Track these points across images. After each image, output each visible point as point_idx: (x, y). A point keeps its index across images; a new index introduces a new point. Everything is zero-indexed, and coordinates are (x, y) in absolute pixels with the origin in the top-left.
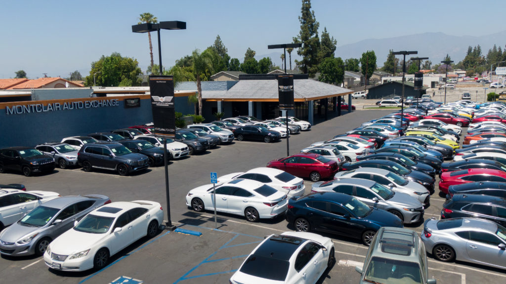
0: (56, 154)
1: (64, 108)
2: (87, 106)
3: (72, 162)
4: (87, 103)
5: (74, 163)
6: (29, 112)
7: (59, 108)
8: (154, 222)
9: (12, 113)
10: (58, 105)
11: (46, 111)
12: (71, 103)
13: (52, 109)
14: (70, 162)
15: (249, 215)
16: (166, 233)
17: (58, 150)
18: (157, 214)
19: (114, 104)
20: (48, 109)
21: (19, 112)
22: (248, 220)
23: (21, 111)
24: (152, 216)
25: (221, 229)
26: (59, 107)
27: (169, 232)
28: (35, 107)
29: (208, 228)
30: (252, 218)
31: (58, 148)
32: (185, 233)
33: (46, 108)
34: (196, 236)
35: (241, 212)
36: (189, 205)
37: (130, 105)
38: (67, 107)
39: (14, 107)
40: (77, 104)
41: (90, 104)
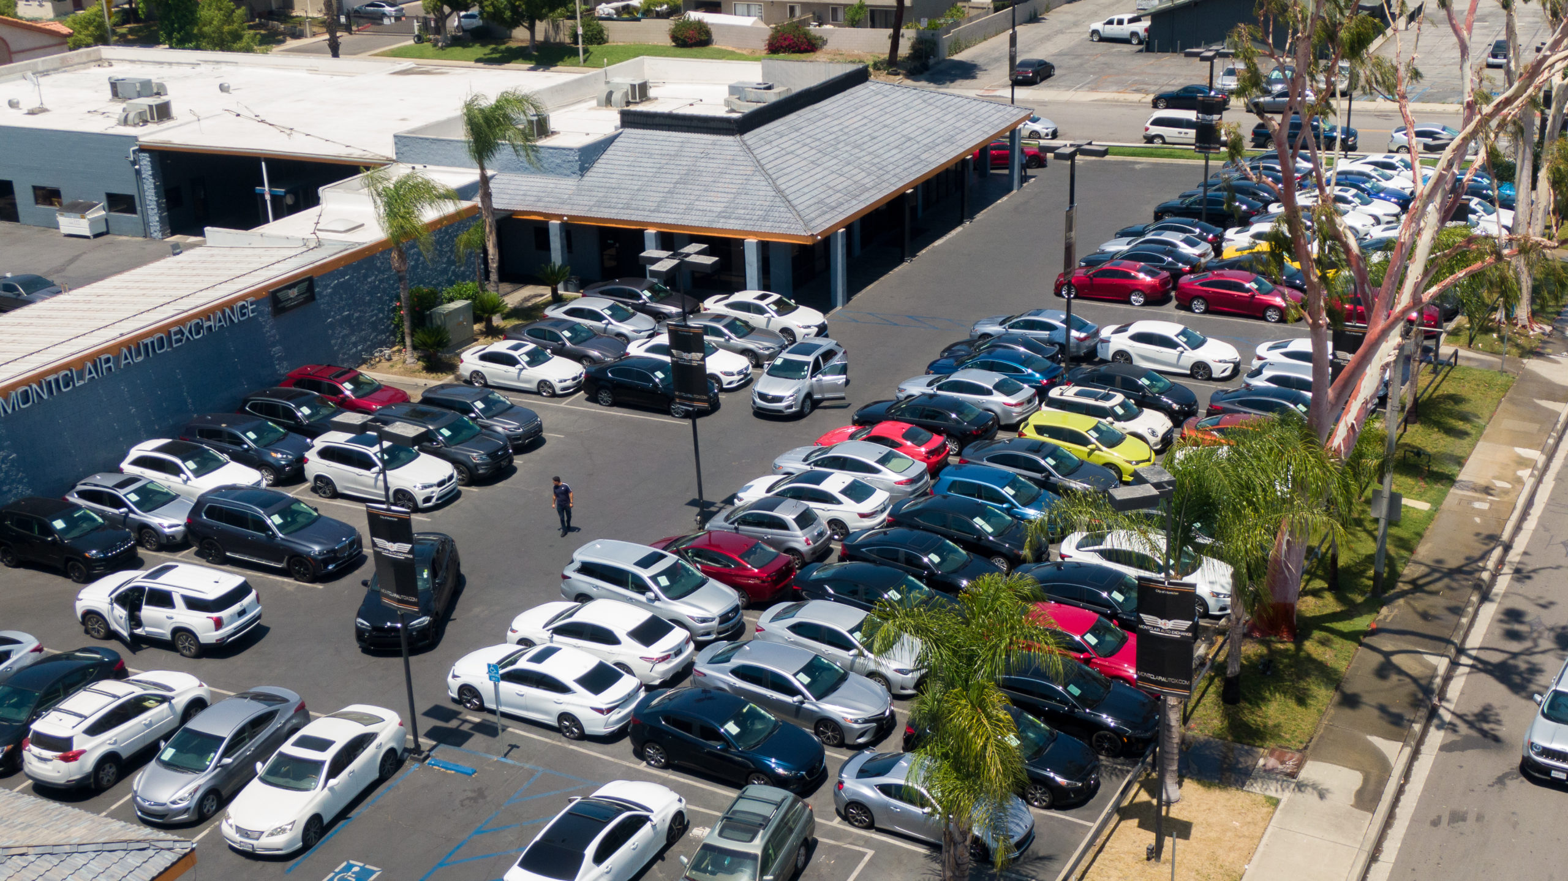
0: (131, 515)
1: (123, 362)
2: (177, 341)
3: (174, 537)
4: (176, 334)
5: (179, 538)
6: (45, 397)
7: (110, 368)
8: (391, 751)
9: (9, 411)
10: (108, 360)
11: (81, 383)
12: (138, 344)
13: (94, 374)
14: (167, 537)
15: (567, 727)
16: (411, 768)
17: (135, 503)
18: (393, 739)
19: (243, 315)
20: (88, 377)
21: (24, 404)
22: (564, 735)
23: (28, 401)
24: (386, 743)
25: (512, 758)
26: (111, 364)
27: (415, 766)
28: (57, 381)
29: (489, 756)
30: (572, 732)
31: (134, 498)
32: (447, 769)
33: (81, 377)
34: (466, 776)
35: (552, 721)
36: (456, 696)
37: (288, 304)
38: (130, 360)
39: (13, 394)
40: (153, 343)
41: (183, 334)
